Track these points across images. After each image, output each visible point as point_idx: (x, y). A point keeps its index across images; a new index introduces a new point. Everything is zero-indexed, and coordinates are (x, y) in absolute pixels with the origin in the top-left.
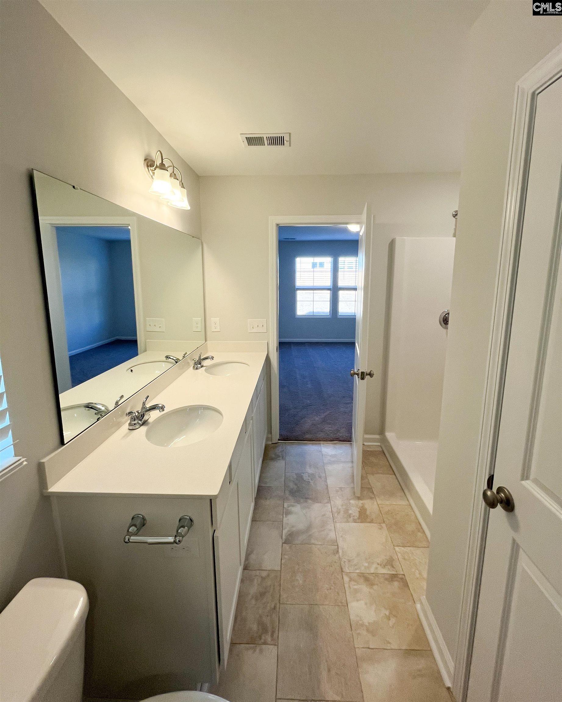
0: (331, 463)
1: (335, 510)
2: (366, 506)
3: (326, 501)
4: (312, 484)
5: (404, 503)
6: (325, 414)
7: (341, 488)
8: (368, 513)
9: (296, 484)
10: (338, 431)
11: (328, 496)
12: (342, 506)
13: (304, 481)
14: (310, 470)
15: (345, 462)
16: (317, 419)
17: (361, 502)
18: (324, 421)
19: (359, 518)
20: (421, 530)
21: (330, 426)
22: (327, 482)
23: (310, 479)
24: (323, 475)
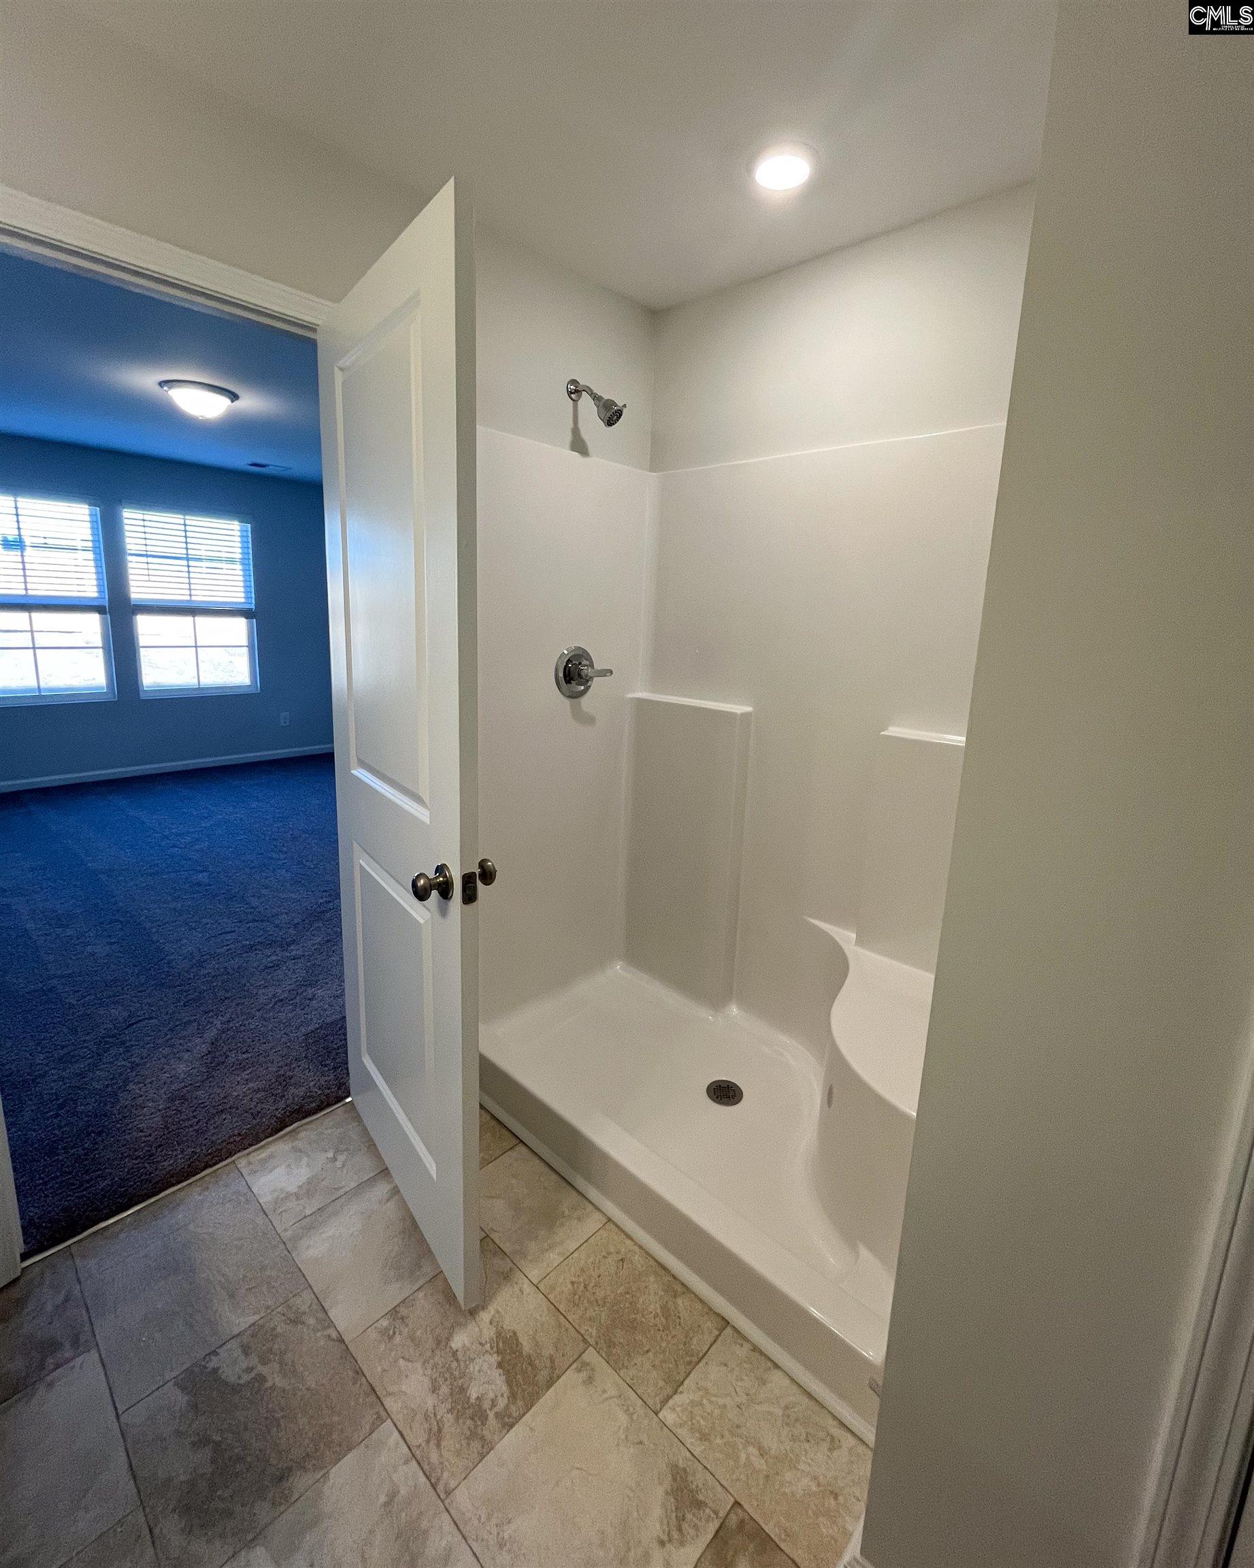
0: (311, 1224)
1: (418, 1436)
2: (509, 1324)
3: (369, 1417)
4: (279, 1381)
5: (593, 1223)
6: (211, 1034)
7: (394, 1313)
8: (527, 1346)
9: (202, 1441)
10: (284, 1081)
11: (366, 1387)
12: (435, 1389)
13: (236, 1389)
14: (238, 1320)
15: (361, 1188)
16: (182, 1068)
17: (485, 1316)
18: (214, 1063)
19: (513, 1396)
20: (679, 1288)
21: (245, 1075)
22: (332, 1324)
23: (254, 1360)
24: (304, 1302)
